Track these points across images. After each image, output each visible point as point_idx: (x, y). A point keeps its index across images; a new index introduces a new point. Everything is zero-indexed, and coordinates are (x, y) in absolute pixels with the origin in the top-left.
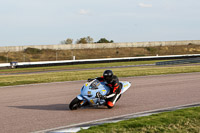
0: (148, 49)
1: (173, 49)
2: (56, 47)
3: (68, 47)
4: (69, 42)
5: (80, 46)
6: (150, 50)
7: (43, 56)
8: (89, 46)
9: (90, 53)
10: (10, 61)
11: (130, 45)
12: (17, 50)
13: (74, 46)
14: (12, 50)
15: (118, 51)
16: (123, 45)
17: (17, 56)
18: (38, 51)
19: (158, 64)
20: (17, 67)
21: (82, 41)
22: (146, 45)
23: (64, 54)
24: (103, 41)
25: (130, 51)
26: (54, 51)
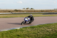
0: (41, 11)
1: (47, 11)
2: (21, 10)
3: (24, 10)
4: (24, 9)
5: (27, 10)
6: (42, 11)
7: (18, 11)
8: (28, 10)
9: (29, 11)
10: (11, 12)
11: (37, 10)
12: (13, 10)
13: (25, 10)
14: (12, 10)
15: (35, 11)
16: (36, 10)
17: (13, 11)
18: (17, 10)
19: (43, 14)
20: (13, 14)
21: (27, 9)
22: (41, 10)
23: (23, 11)
24: (32, 9)
25: (37, 11)
26: (21, 11)
